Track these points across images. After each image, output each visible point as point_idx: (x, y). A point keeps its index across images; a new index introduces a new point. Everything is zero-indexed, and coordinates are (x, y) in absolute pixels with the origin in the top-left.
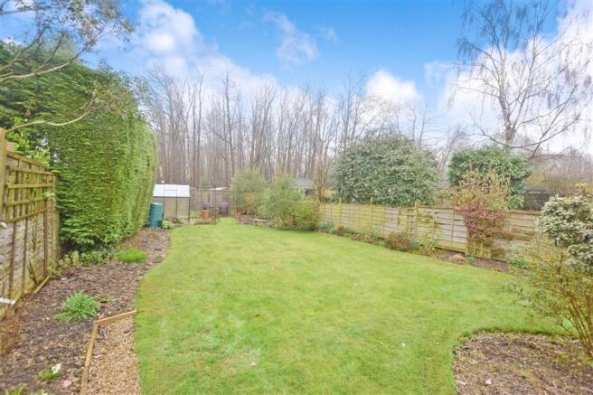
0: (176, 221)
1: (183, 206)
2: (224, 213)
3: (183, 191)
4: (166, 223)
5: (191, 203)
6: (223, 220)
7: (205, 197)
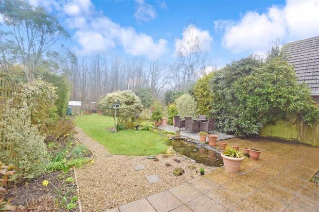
0: (77, 114)
1: (78, 109)
2: (94, 112)
3: (79, 103)
4: (73, 114)
5: (81, 108)
6: (94, 114)
7: (87, 106)
